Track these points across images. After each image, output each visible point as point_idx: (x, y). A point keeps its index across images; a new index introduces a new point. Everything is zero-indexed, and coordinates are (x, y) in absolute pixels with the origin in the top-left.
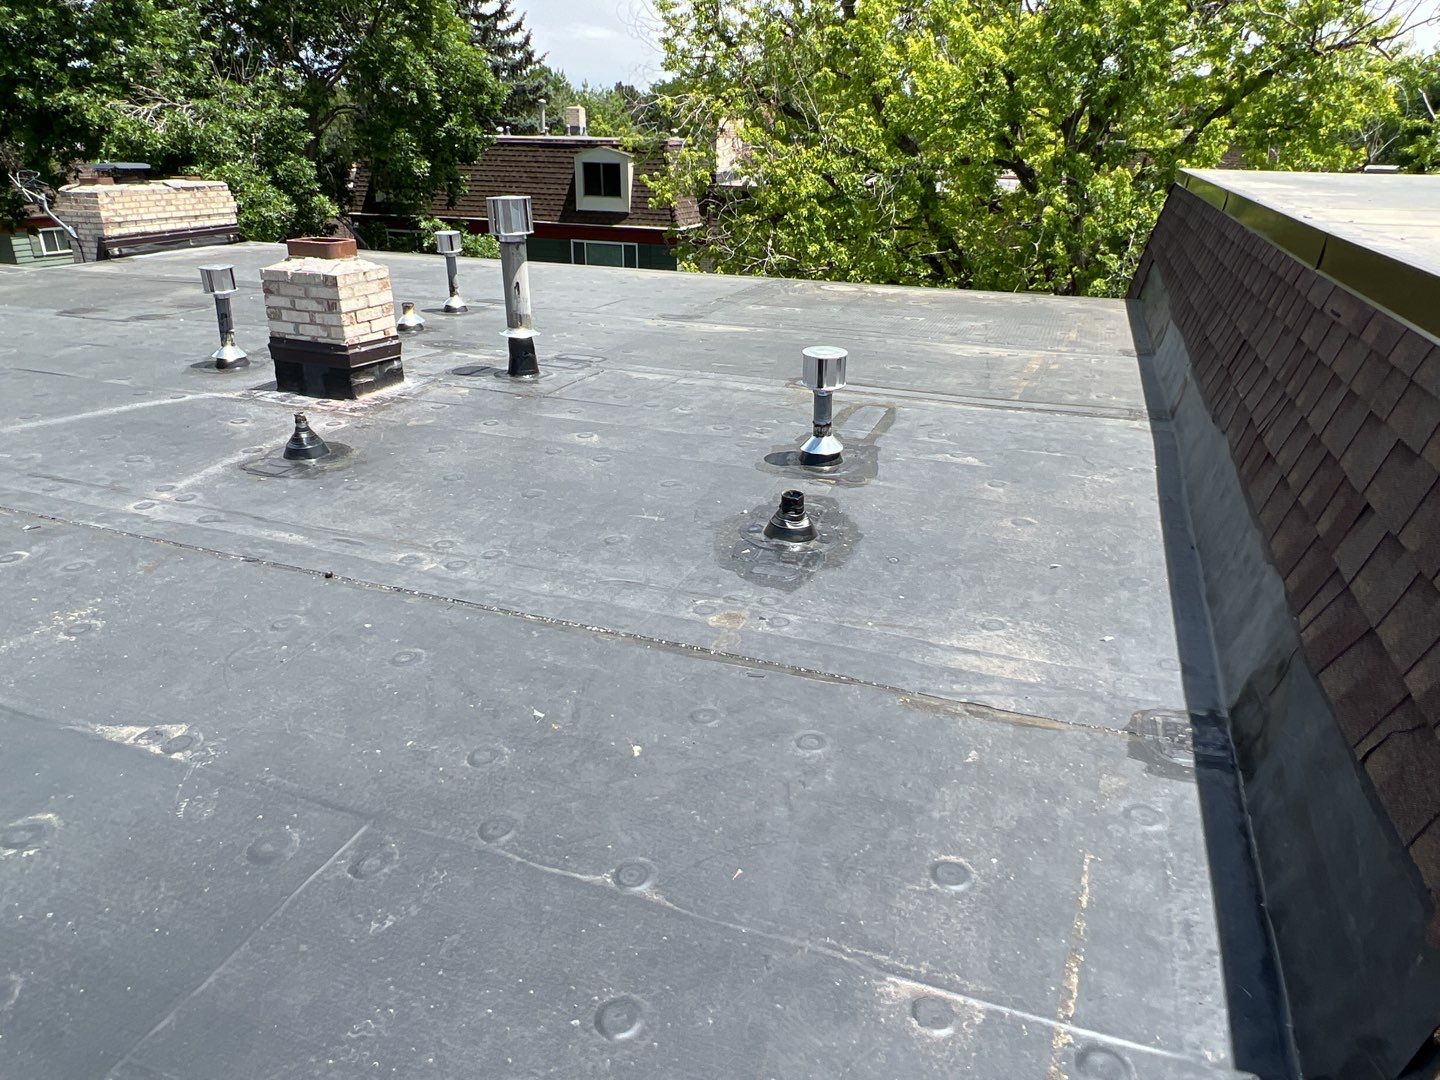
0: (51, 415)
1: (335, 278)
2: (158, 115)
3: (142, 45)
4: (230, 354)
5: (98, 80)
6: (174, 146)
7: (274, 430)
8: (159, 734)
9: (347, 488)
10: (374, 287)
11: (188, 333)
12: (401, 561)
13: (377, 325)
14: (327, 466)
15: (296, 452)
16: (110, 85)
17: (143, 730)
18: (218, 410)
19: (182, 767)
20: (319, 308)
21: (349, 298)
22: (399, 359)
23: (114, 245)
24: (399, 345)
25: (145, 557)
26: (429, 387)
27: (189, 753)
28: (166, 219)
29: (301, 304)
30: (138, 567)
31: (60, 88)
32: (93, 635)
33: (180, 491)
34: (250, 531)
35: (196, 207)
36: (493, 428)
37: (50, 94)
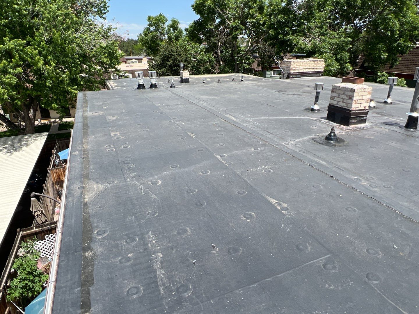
0: (270, 116)
1: (354, 90)
2: (310, 41)
3: (311, 23)
4: (316, 107)
5: (299, 32)
6: (312, 49)
7: (323, 131)
8: (280, 204)
9: (341, 152)
10: (366, 93)
11: (305, 100)
12: (355, 179)
13: (363, 105)
14: (337, 144)
15: (329, 138)
16: (301, 33)
17: (277, 202)
18: (309, 122)
19: (284, 215)
20: (347, 98)
21: (357, 96)
22: (366, 116)
23: (291, 75)
24: (368, 112)
25: (285, 157)
26: (374, 127)
27: (286, 212)
28: (306, 69)
29: (341, 96)
30: (283, 159)
31: (289, 34)
32: (270, 173)
33: (296, 142)
34: (312, 158)
35: (314, 66)
36: (395, 144)
37: (286, 36)
